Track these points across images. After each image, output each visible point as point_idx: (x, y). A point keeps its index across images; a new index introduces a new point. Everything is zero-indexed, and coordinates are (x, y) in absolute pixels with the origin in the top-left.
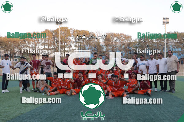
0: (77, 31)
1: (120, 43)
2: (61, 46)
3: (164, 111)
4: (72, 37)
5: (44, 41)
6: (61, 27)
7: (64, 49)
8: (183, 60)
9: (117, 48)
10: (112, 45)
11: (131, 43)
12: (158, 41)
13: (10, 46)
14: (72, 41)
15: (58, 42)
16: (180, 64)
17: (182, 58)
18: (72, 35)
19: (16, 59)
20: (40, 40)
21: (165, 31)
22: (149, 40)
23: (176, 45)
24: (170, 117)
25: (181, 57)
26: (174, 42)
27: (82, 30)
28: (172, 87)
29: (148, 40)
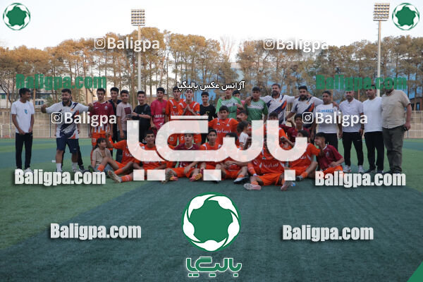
0: (178, 37)
1: (275, 64)
2: (142, 71)
3: (377, 219)
4: (167, 51)
5: (104, 60)
6: (141, 27)
7: (150, 79)
8: (421, 101)
9: (268, 75)
10: (257, 70)
11: (301, 63)
12: (362, 59)
13: (27, 71)
14: (167, 59)
15: (136, 63)
16: (413, 109)
17: (417, 96)
18: (168, 47)
19: (41, 100)
20: (95, 58)
21: (379, 35)
22: (340, 57)
23: (403, 68)
24: (392, 232)
25: (416, 93)
26: (400, 61)
27: (190, 36)
28: (395, 164)
29: (338, 57)
